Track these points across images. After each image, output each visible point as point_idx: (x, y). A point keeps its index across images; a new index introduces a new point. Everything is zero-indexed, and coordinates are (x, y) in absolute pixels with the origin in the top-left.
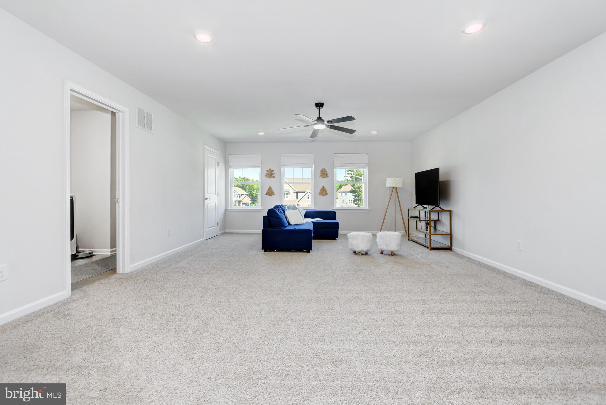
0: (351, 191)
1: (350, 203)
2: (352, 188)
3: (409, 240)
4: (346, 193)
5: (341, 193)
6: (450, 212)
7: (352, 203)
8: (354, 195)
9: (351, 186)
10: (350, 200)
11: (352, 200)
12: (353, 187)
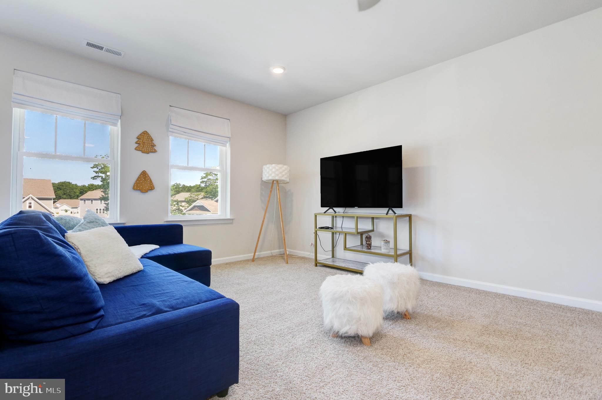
0: (101, 197)
1: (97, 212)
2: (103, 194)
3: (316, 265)
4: (92, 200)
5: (85, 200)
6: (410, 216)
7: (100, 212)
8: (106, 202)
9: (102, 192)
10: (97, 209)
11: (100, 209)
12: (105, 194)
